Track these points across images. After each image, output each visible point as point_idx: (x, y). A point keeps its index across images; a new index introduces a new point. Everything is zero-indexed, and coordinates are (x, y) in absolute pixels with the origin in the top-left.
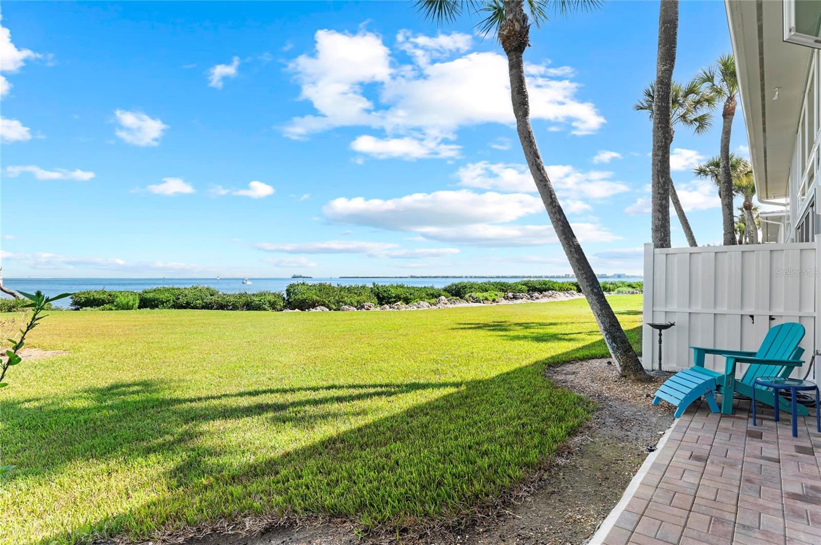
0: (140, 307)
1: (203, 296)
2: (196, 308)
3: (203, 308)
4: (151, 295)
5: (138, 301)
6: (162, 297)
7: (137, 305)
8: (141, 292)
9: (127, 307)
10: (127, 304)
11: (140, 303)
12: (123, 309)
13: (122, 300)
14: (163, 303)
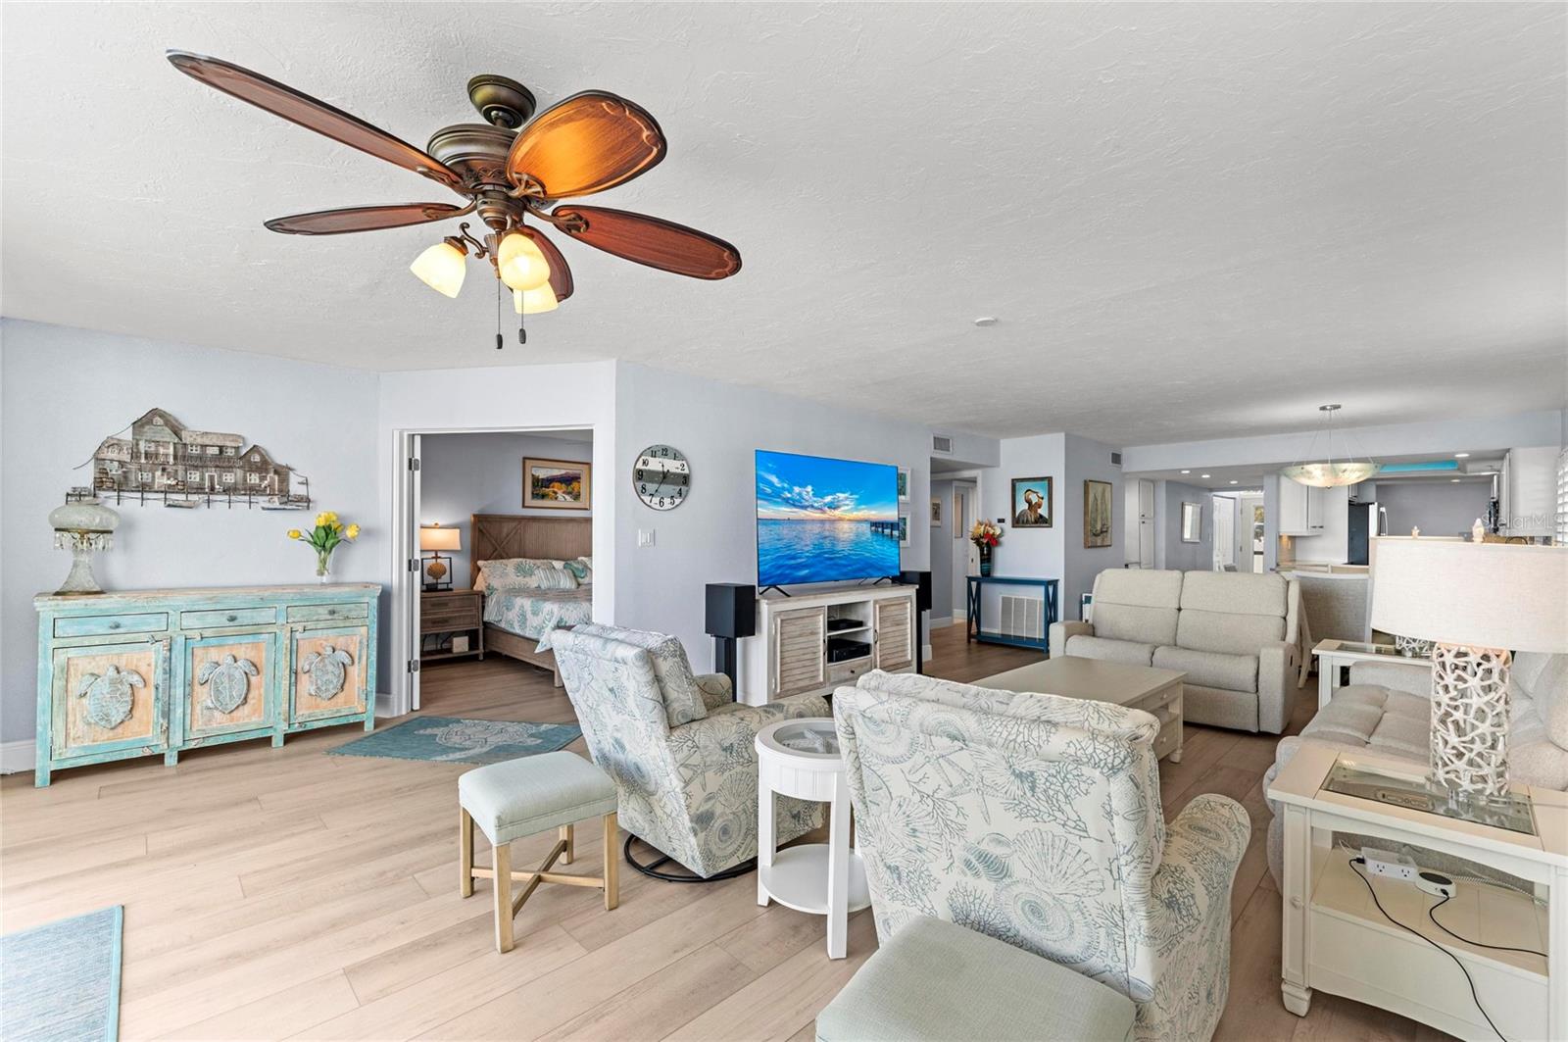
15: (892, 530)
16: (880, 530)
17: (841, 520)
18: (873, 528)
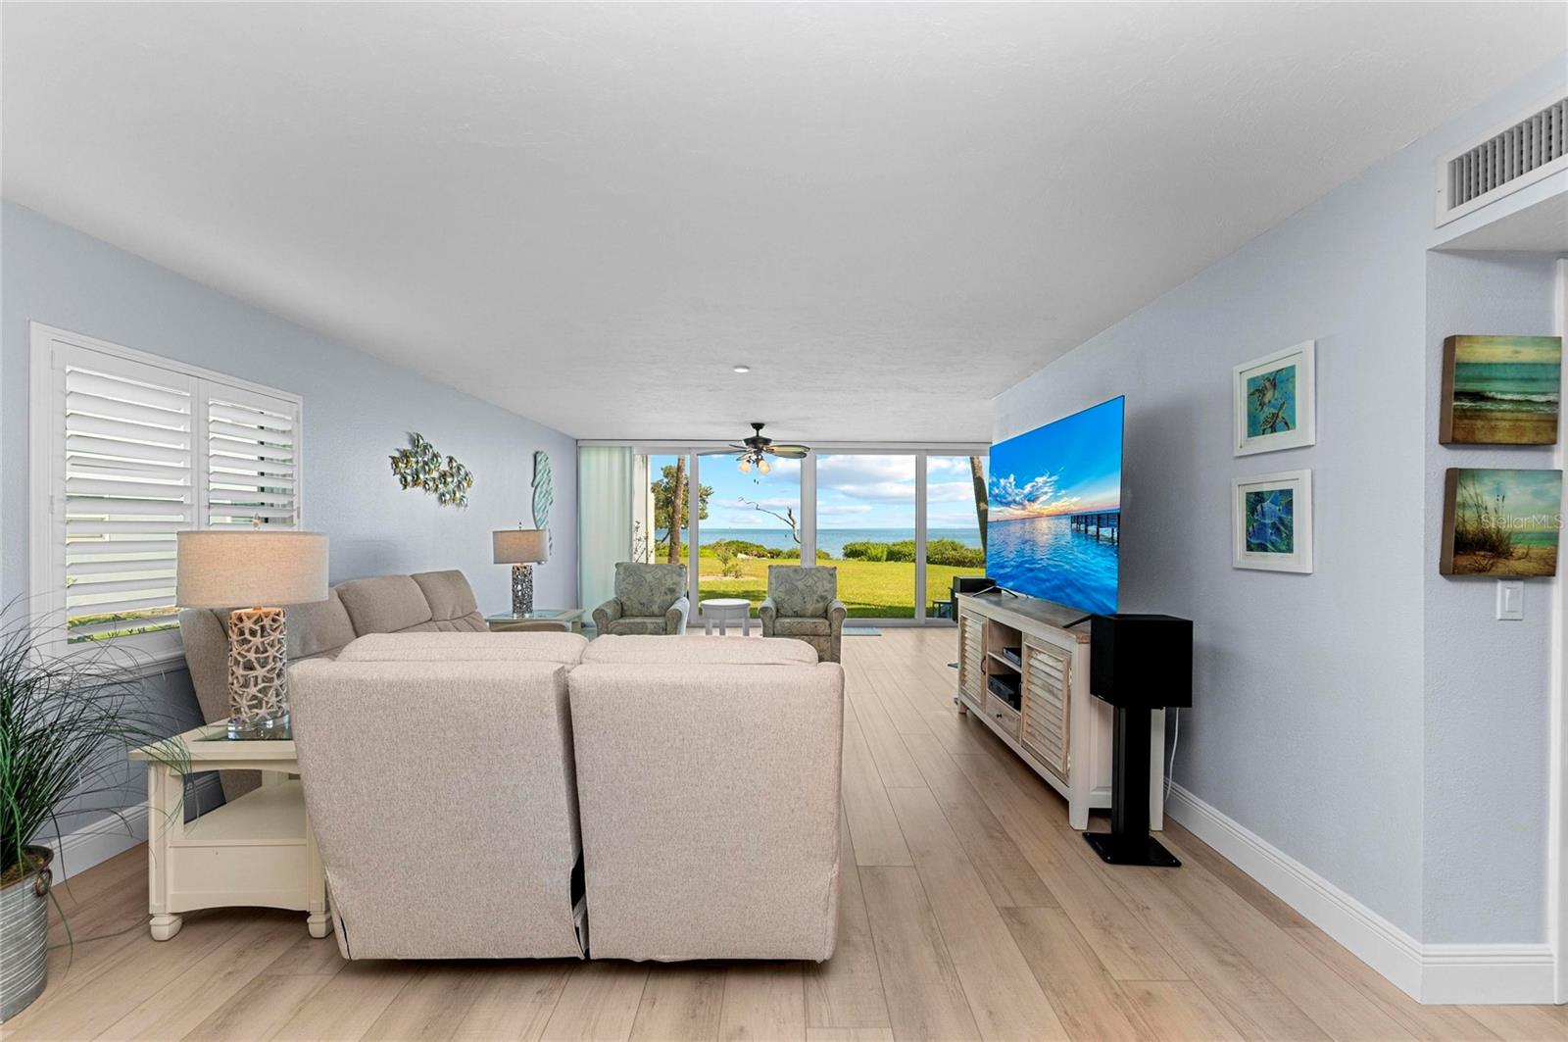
0: (887, 560)
1: (944, 550)
2: (936, 563)
3: (942, 563)
4: (896, 548)
5: (885, 553)
6: (906, 550)
7: (885, 557)
8: (890, 544)
9: (877, 559)
10: (876, 556)
11: (888, 555)
12: (874, 560)
13: (873, 552)
14: (905, 556)
15: (1099, 526)
16: (1082, 527)
17: (1039, 516)
18: (1074, 525)
